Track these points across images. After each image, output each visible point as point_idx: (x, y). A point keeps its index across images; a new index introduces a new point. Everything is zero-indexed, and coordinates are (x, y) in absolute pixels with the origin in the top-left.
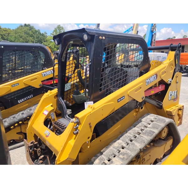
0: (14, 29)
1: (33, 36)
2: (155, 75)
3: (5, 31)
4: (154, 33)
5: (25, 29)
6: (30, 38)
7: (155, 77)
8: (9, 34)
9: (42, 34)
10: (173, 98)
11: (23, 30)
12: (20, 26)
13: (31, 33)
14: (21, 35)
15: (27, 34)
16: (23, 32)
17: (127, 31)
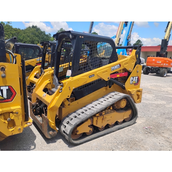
0: (23, 29)
1: (39, 37)
2: (119, 65)
3: (15, 30)
4: (129, 40)
5: (32, 30)
6: (36, 38)
7: (119, 66)
8: (18, 33)
9: (47, 35)
10: (134, 82)
11: (31, 30)
12: (28, 27)
13: (37, 34)
14: (29, 35)
15: (34, 34)
16: (30, 32)
17: (113, 37)
